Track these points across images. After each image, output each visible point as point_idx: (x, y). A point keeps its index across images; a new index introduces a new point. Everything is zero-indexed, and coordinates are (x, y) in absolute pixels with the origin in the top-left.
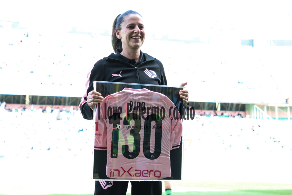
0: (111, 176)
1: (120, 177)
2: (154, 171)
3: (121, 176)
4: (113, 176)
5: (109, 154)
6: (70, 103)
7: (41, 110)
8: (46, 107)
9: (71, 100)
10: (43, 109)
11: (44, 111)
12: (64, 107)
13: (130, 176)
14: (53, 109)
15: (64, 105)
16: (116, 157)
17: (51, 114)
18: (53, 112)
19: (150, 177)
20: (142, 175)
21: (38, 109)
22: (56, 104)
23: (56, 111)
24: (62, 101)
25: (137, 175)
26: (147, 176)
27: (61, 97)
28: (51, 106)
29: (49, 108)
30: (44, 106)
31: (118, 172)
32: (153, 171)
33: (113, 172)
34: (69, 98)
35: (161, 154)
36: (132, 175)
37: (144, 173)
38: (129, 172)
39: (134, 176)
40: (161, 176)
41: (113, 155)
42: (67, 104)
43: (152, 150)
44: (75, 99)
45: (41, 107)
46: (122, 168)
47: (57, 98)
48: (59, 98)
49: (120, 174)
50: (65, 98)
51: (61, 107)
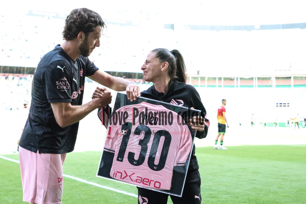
0: (113, 177)
1: (121, 179)
2: (155, 181)
3: (123, 179)
4: (115, 177)
5: (116, 157)
6: (28, 72)
7: (4, 77)
8: (8, 75)
9: (28, 69)
10: (6, 76)
11: (6, 78)
12: (23, 75)
13: (131, 180)
14: (14, 77)
15: (23, 73)
16: (122, 161)
17: (13, 80)
18: (14, 79)
19: (149, 185)
20: (142, 182)
21: (2, 77)
22: (16, 73)
23: (17, 79)
24: (22, 70)
25: (137, 181)
26: (147, 185)
27: (21, 67)
28: (12, 74)
29: (11, 76)
30: (7, 74)
31: (120, 174)
32: (153, 181)
33: (116, 174)
34: (27, 68)
35: (164, 168)
36: (133, 181)
37: (145, 181)
38: (131, 176)
39: (134, 181)
40: (161, 188)
41: (119, 158)
42: (25, 73)
43: (157, 162)
44: (32, 69)
45: (4, 75)
46: (125, 171)
47: (17, 68)
48: (19, 68)
49: (123, 177)
50: (24, 68)
51: (20, 75)
